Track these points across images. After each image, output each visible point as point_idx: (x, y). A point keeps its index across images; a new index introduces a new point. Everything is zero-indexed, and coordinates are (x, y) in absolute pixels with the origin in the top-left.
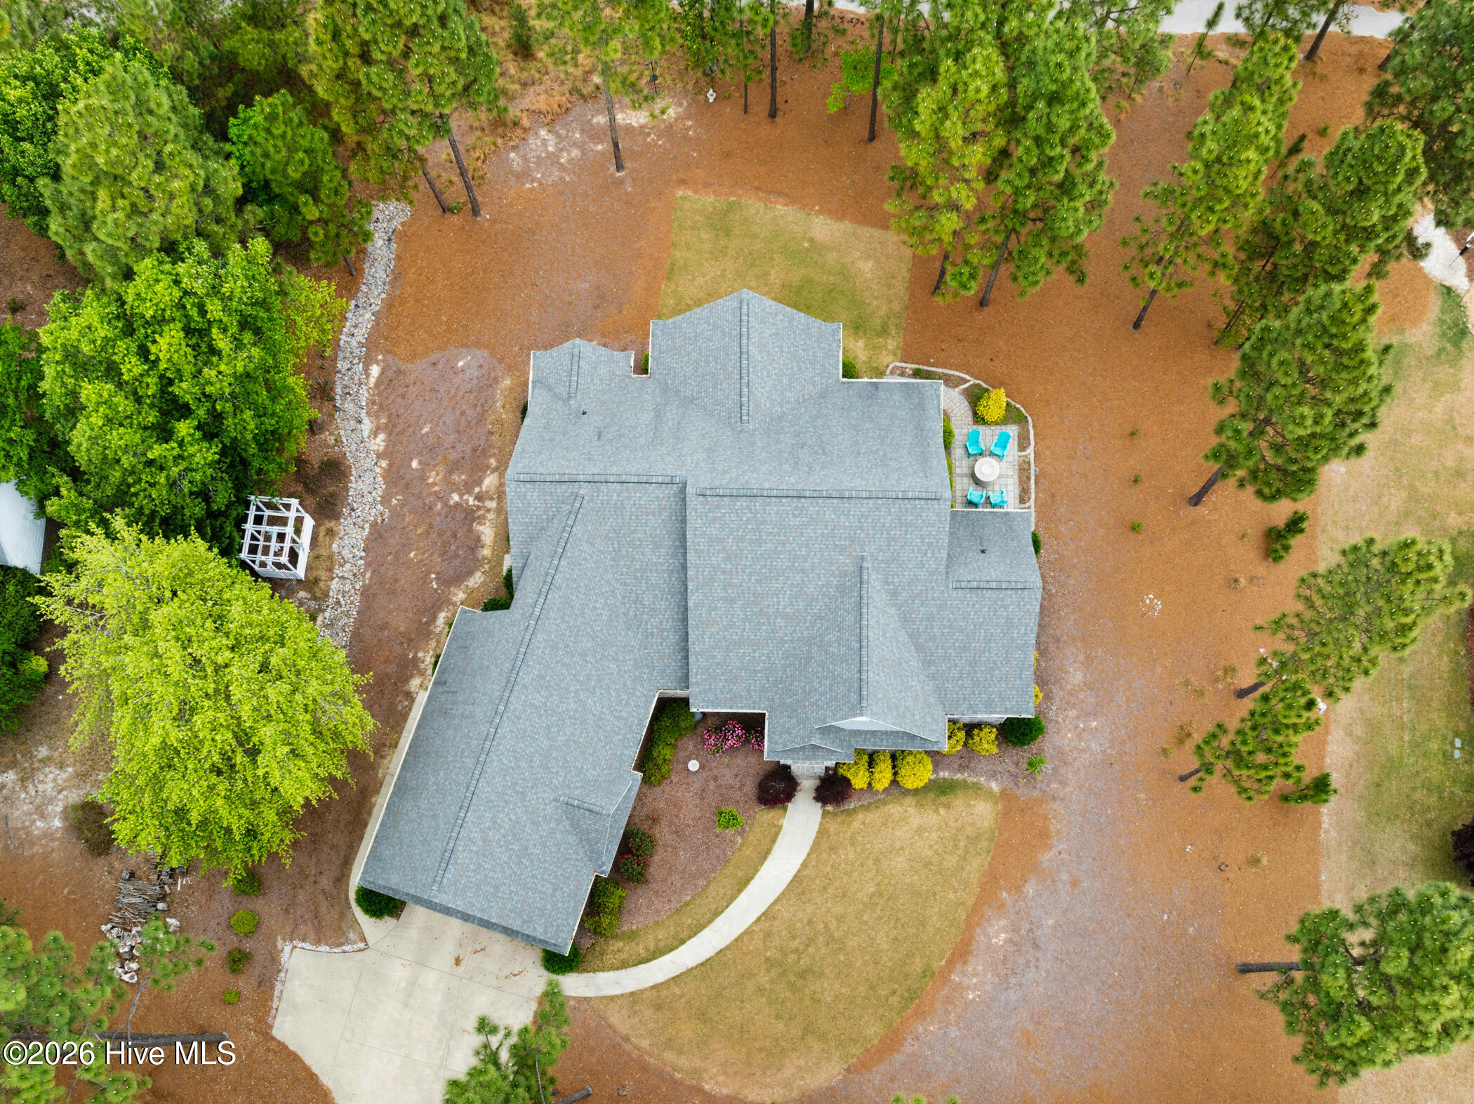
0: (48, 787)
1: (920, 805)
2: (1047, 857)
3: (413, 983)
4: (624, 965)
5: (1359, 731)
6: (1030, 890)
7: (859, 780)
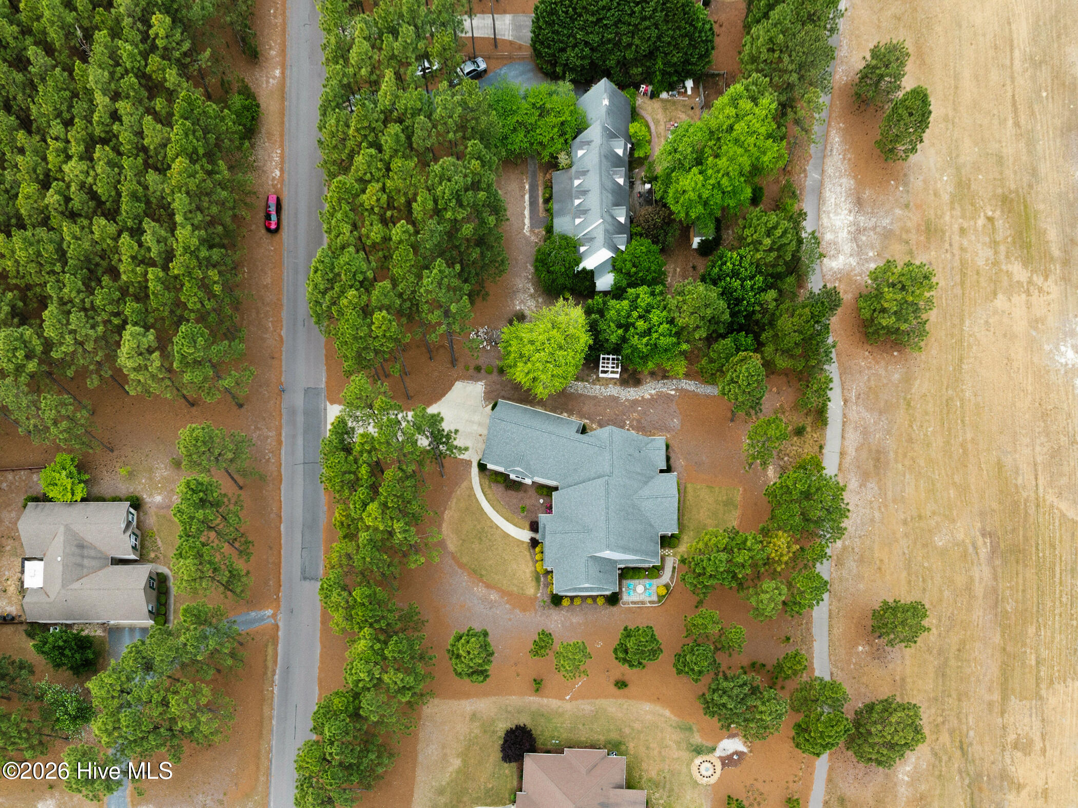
1: (532, 572)
2: (518, 611)
3: (473, 422)
4: (481, 485)
5: (560, 710)
6: (507, 606)
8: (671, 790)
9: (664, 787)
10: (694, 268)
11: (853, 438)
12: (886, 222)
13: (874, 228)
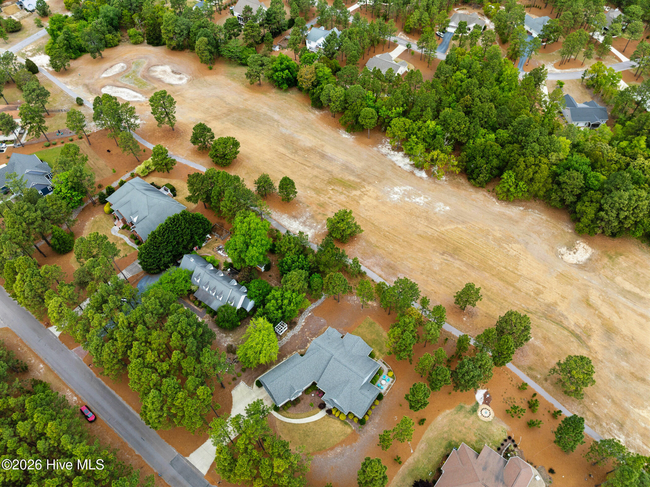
0: (228, 340)
2: (354, 444)
6: (348, 447)
7: (334, 412)
8: (487, 436)
9: (484, 438)
10: (270, 276)
11: (377, 269)
12: (308, 214)
13: (307, 218)
